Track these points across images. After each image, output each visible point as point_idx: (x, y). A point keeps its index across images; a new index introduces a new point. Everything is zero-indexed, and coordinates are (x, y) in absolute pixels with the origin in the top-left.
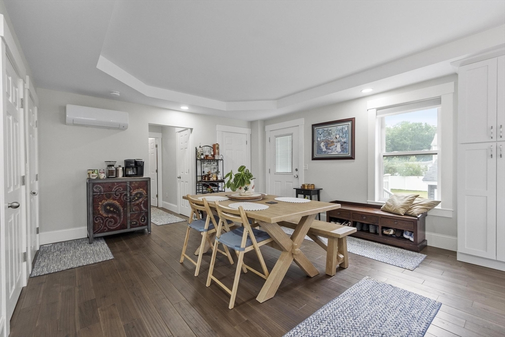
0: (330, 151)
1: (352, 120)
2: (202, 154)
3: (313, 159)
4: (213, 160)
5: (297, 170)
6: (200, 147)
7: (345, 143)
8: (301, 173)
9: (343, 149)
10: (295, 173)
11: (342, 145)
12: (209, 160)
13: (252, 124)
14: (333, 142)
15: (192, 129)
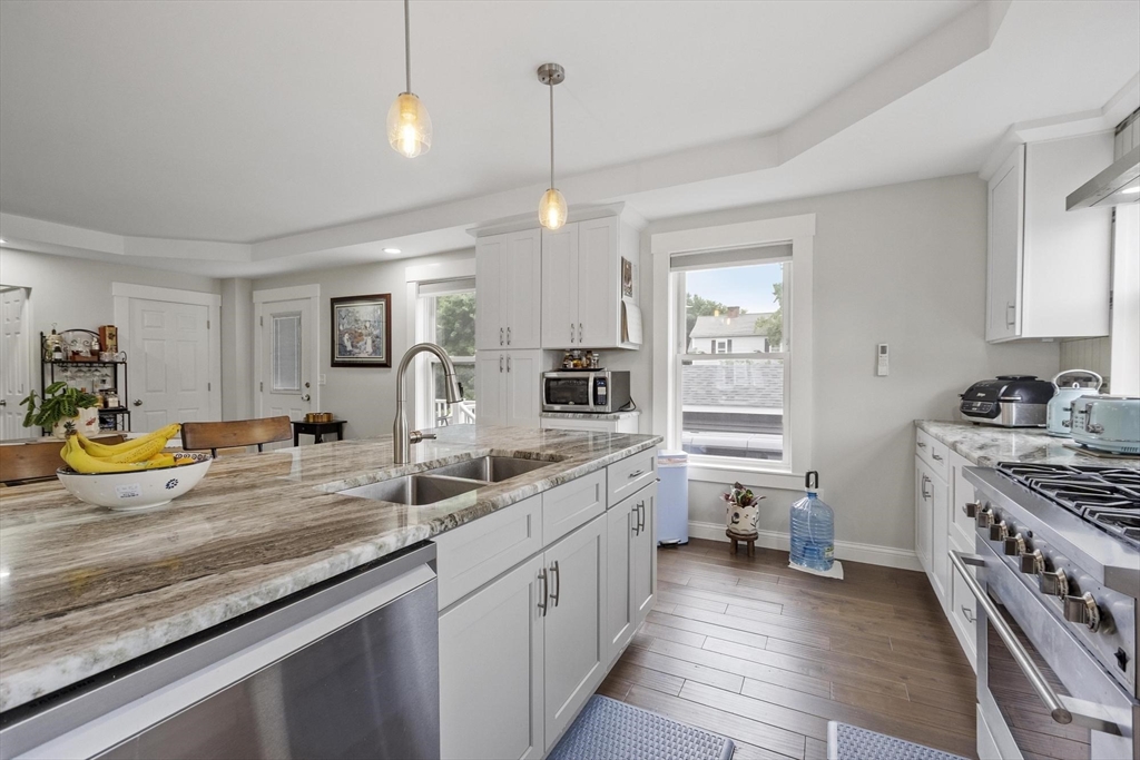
0: (357, 351)
1: (387, 298)
2: (58, 350)
3: (335, 364)
4: (91, 363)
5: (308, 385)
6: (54, 332)
7: (377, 337)
8: (316, 393)
9: (376, 349)
10: (306, 392)
11: (373, 342)
12: (77, 362)
13: (222, 284)
14: (361, 335)
15: (28, 290)
